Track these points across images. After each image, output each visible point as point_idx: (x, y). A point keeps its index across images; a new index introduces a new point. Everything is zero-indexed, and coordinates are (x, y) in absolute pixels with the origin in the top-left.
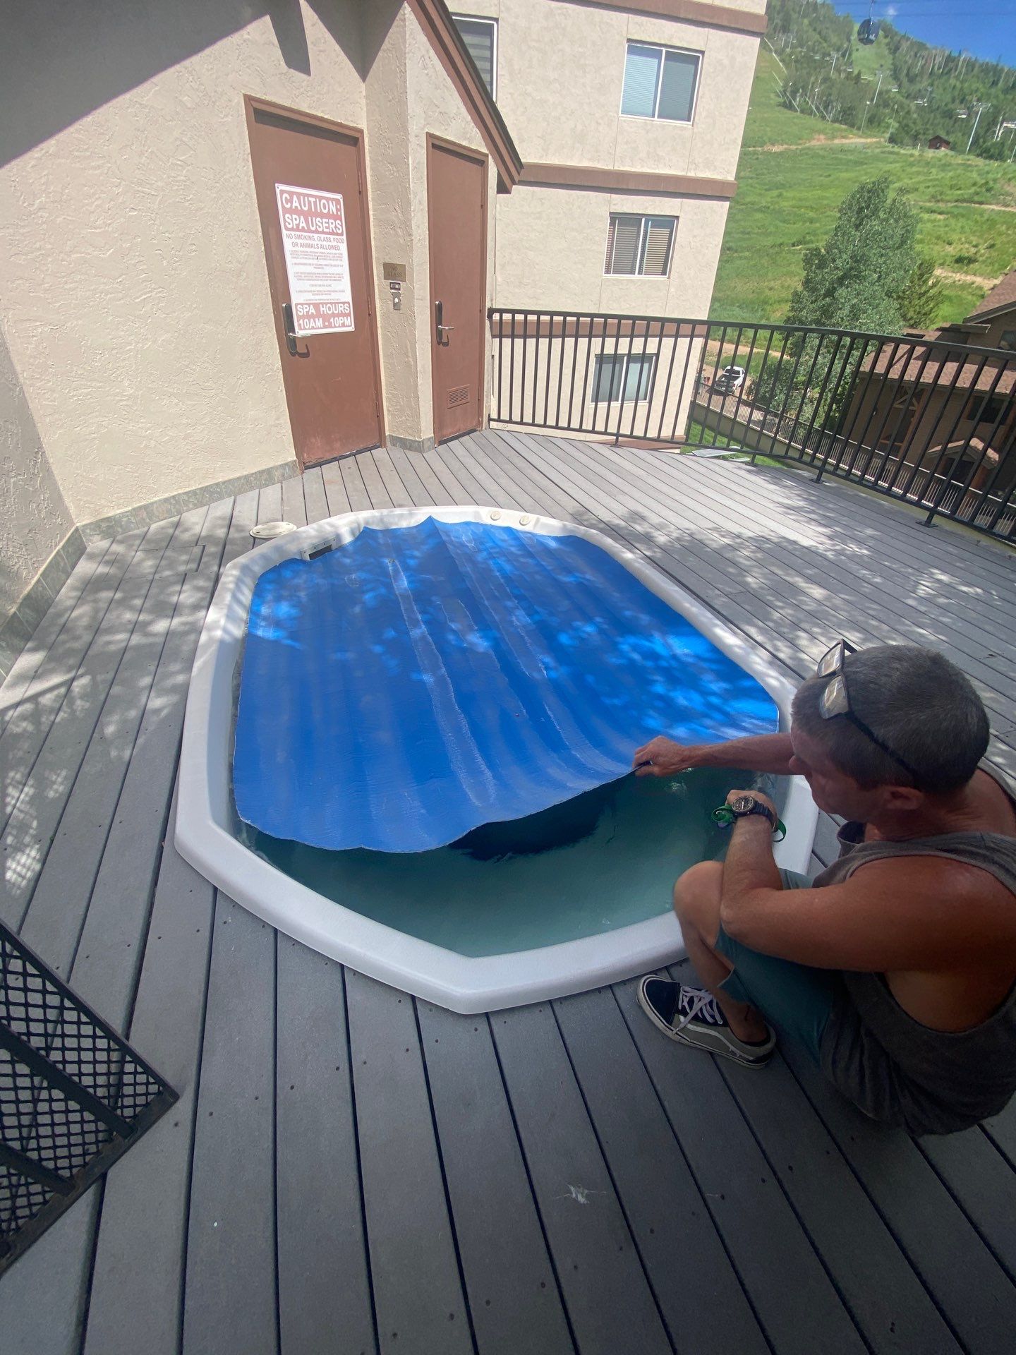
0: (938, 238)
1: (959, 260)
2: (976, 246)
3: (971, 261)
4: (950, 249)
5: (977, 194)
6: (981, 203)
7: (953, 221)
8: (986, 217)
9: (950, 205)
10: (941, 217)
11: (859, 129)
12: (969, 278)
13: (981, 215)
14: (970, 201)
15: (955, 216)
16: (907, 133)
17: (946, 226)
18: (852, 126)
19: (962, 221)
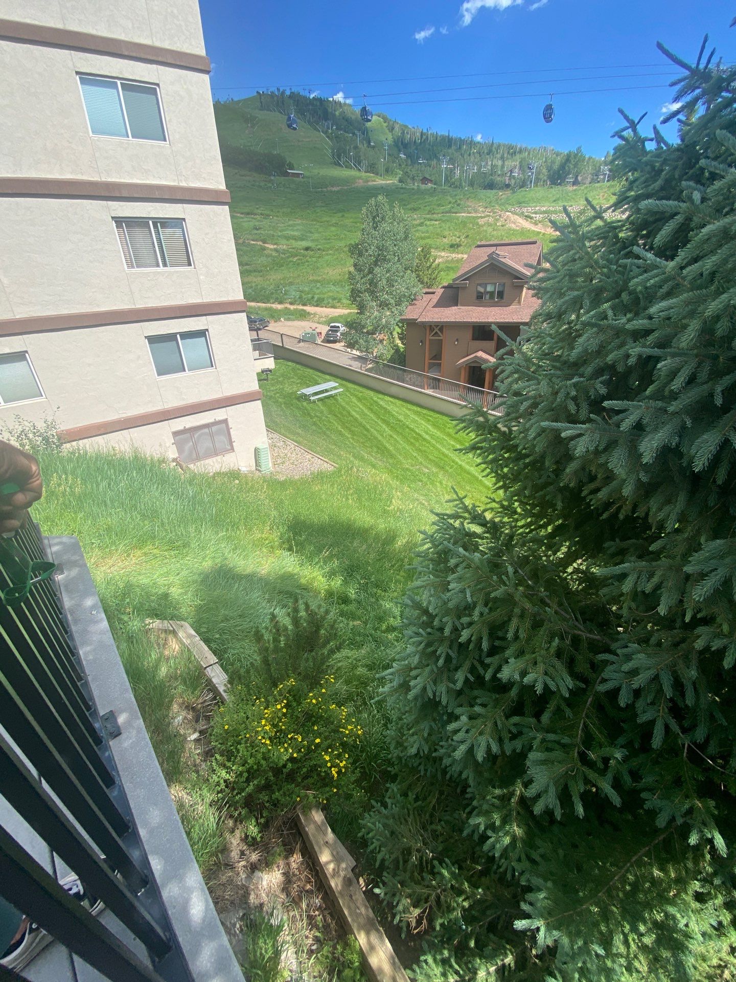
0: (438, 234)
1: (452, 246)
2: (459, 237)
3: (459, 246)
4: (445, 240)
5: (453, 208)
6: (456, 213)
7: (443, 225)
8: (460, 220)
9: (439, 215)
10: (437, 223)
11: (381, 176)
12: (460, 256)
13: (458, 219)
14: (450, 212)
15: (443, 221)
16: (409, 177)
17: (440, 227)
18: (377, 174)
19: (448, 224)
